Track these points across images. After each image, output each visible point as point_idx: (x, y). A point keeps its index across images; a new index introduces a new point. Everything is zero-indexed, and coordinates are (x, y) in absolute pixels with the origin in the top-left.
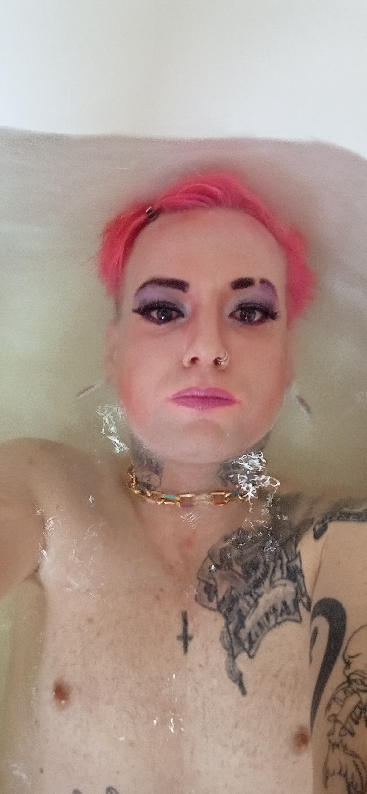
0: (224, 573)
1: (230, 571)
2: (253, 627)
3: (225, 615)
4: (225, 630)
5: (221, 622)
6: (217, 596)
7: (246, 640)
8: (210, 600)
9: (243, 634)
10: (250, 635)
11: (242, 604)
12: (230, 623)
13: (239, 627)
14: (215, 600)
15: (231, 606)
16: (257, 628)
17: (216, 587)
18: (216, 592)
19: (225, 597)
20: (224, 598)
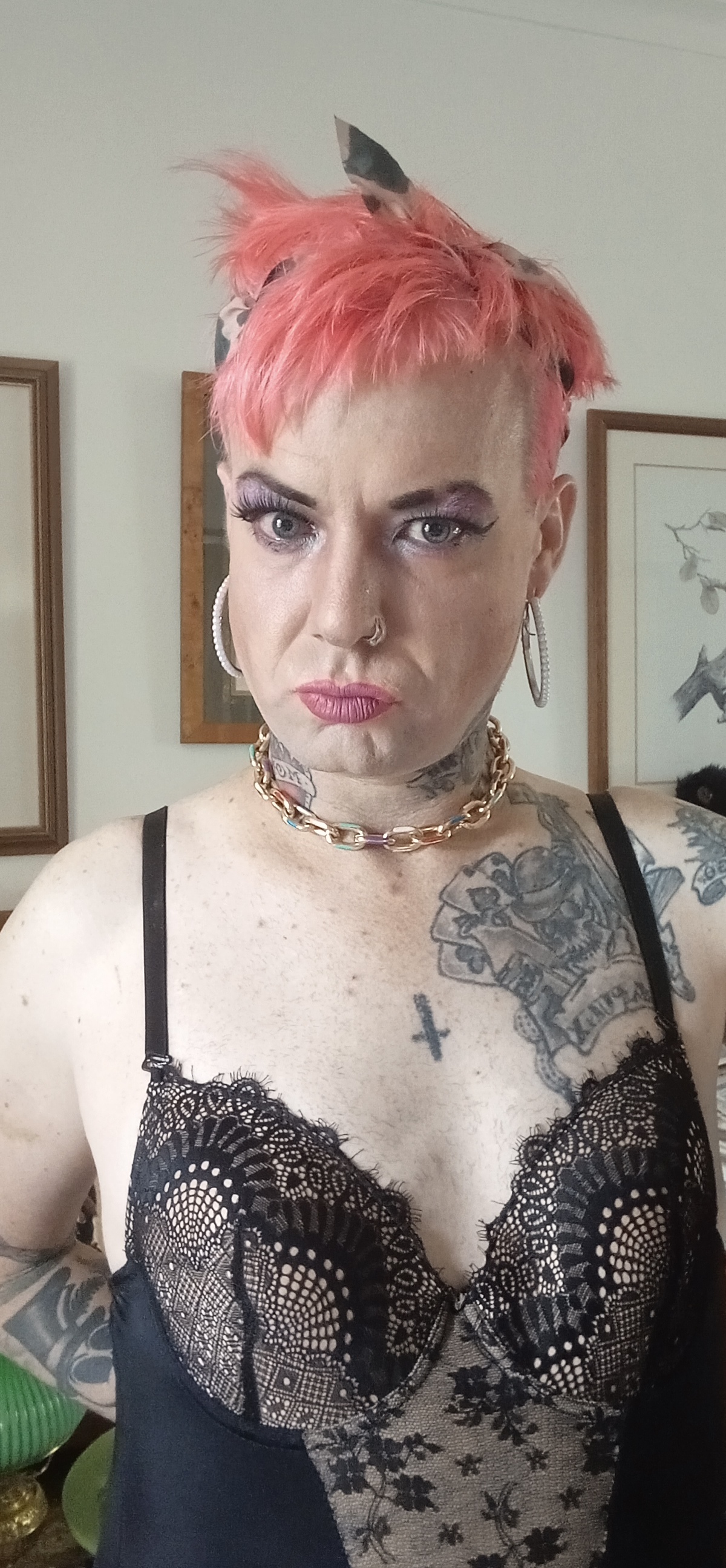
0: (495, 929)
1: (507, 928)
2: (581, 1013)
3: (516, 992)
4: (524, 1014)
5: (510, 1003)
6: (491, 964)
7: (569, 1028)
8: (479, 972)
9: (564, 1021)
10: (576, 1021)
11: (548, 978)
12: (532, 1003)
13: (552, 1010)
14: (487, 971)
15: (528, 980)
16: (588, 1013)
17: (484, 950)
18: (486, 959)
19: (511, 965)
20: (506, 968)
